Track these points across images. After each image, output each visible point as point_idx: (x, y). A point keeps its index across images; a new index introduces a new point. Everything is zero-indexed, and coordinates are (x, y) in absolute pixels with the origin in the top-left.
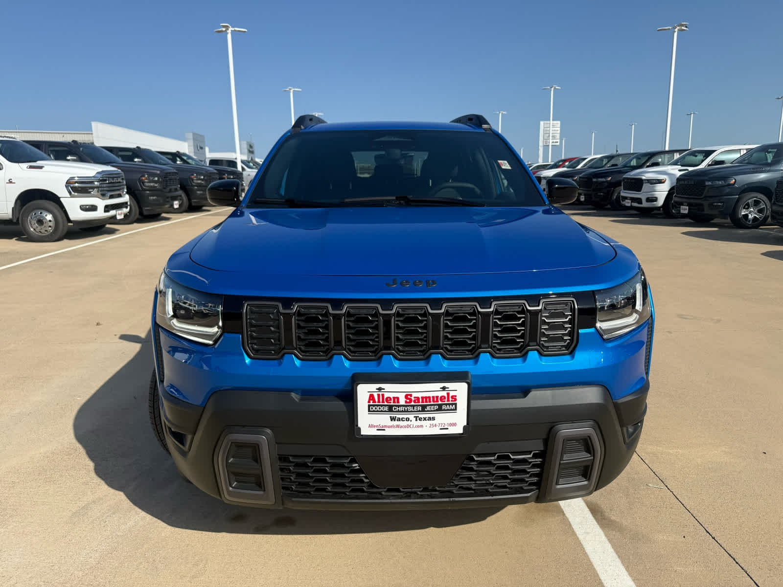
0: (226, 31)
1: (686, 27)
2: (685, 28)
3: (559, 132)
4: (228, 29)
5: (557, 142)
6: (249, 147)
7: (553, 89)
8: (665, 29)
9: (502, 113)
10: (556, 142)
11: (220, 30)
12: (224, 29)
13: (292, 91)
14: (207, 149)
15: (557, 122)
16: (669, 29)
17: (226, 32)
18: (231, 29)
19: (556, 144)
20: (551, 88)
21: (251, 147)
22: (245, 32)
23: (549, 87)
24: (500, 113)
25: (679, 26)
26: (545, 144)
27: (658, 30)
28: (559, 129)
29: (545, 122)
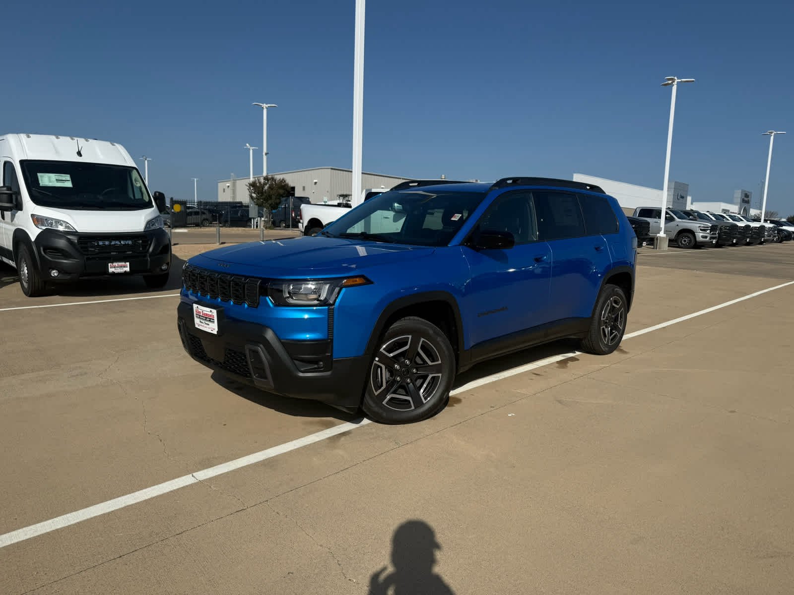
0: (672, 83)
4: (674, 81)
6: (744, 195)
11: (667, 82)
12: (670, 82)
13: (773, 134)
14: (689, 199)
17: (672, 85)
18: (677, 80)
21: (747, 196)
22: (693, 81)
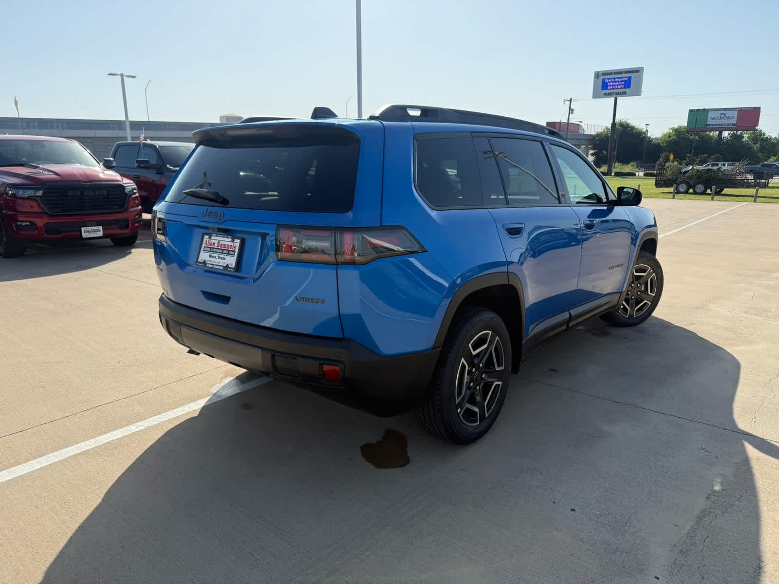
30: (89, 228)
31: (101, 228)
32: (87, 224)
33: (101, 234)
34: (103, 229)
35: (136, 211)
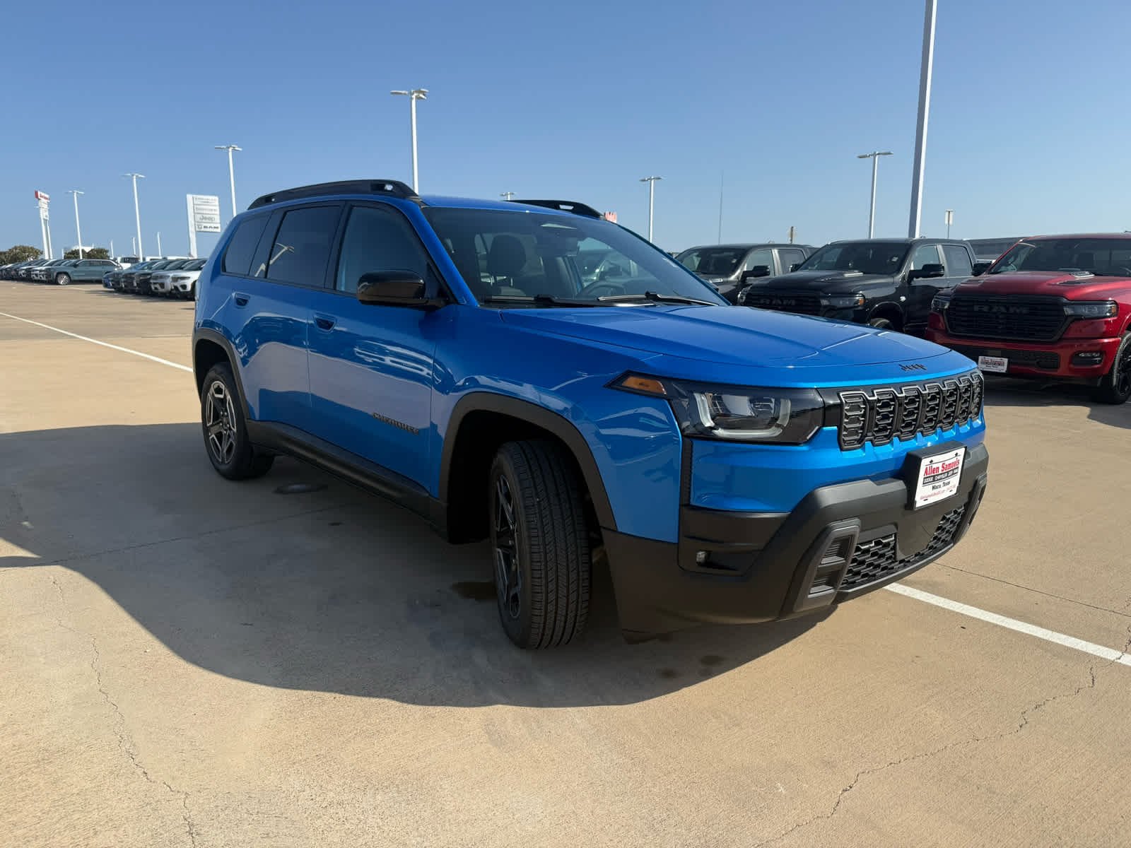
1: (424, 95)
2: (423, 97)
3: (218, 212)
5: (217, 228)
7: (230, 149)
8: (401, 93)
9: (137, 176)
10: (215, 227)
15: (214, 197)
16: (405, 94)
19: (215, 230)
20: (229, 148)
23: (225, 147)
24: (133, 175)
25: (416, 92)
26: (197, 229)
27: (393, 93)
28: (217, 208)
29: (194, 196)
30: (988, 359)
31: (1006, 360)
32: (990, 352)
33: (1003, 369)
34: (1009, 362)
35: (1099, 344)
